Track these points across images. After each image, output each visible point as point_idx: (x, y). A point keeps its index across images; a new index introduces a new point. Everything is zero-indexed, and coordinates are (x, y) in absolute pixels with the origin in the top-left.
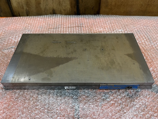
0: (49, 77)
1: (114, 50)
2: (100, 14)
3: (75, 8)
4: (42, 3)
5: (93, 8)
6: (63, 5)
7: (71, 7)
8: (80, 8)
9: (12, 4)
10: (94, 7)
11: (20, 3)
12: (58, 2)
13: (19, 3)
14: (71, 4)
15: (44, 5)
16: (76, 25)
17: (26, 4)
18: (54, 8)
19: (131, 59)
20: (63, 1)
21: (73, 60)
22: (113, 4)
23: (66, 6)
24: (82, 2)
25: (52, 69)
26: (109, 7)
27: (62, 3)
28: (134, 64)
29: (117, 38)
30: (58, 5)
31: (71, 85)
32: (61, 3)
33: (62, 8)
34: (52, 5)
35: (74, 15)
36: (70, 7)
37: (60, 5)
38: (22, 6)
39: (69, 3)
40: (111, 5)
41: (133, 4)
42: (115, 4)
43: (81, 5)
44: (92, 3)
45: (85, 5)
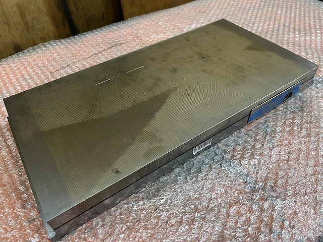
1: (221, 50)
3: (65, 26)
5: (103, 16)
6: (36, 29)
7: (57, 27)
8: (76, 25)
10: (104, 13)
12: (22, 24)
14: (54, 19)
18: (15, 41)
19: (258, 52)
20: (33, 19)
21: (172, 95)
23: (44, 28)
24: (77, 9)
27: (33, 23)
28: (270, 56)
29: (208, 33)
30: (25, 31)
32: (30, 24)
33: (36, 34)
36: (53, 27)
37: (28, 30)
43: (76, 16)
44: (99, 6)
45: (85, 14)
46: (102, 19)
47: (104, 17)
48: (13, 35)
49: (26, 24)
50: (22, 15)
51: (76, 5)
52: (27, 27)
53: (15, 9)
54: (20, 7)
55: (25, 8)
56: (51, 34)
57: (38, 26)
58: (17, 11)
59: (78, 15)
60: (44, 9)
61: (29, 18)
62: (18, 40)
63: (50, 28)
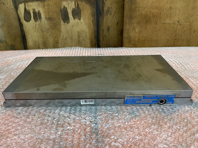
0: (62, 88)
1: (140, 66)
2: (123, 47)
4: (60, 42)
7: (92, 46)
8: (101, 47)
9: (27, 43)
10: (116, 45)
11: (37, 43)
12: (77, 40)
13: (35, 42)
15: (62, 44)
16: (96, 53)
17: (43, 44)
19: (161, 73)
22: (136, 39)
23: (86, 45)
24: (103, 40)
25: (66, 82)
26: (133, 43)
27: (82, 41)
28: (165, 76)
29: (142, 58)
31: (88, 96)
35: (94, 47)
37: (79, 43)
38: (38, 45)
39: (89, 41)
40: (134, 40)
41: (158, 40)
42: (139, 39)
43: (102, 43)
44: (114, 41)
45: (107, 43)
48: (72, 44)
49: (79, 41)
50: (79, 36)
51: (103, 38)
53: (76, 33)
54: (78, 33)
55: (81, 34)
57: (84, 43)
58: (77, 35)
60: (88, 36)
61: (81, 39)
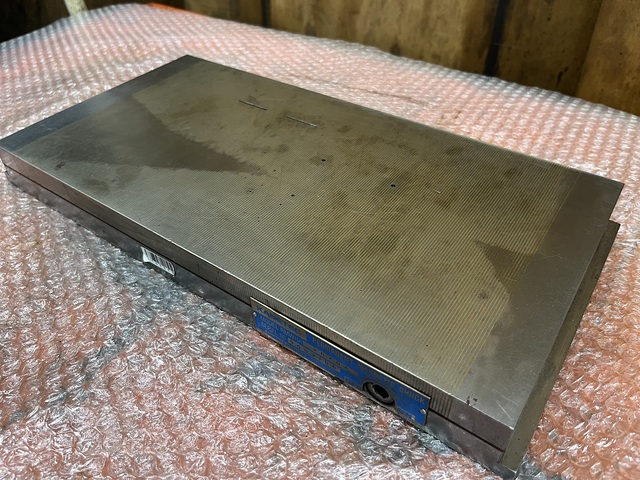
1: (445, 205)
3: (480, 56)
5: (561, 74)
6: (435, 36)
7: (466, 51)
8: (501, 64)
10: (566, 70)
12: (420, 17)
14: (469, 35)
18: (398, 37)
19: (488, 271)
20: (438, 18)
21: (242, 173)
23: (447, 41)
24: (518, 37)
27: (435, 25)
30: (418, 30)
32: (431, 24)
33: (431, 45)
34: (393, 24)
36: (460, 48)
37: (423, 30)
39: (459, 30)
43: (510, 48)
44: (564, 51)
45: (528, 52)
46: (556, 79)
47: (563, 78)
48: (400, 28)
49: (426, 20)
51: (519, 29)
52: (425, 26)
56: (452, 56)
57: (439, 33)
59: (514, 48)
60: (463, 9)
61: (434, 13)
62: (402, 39)
63: (456, 45)
